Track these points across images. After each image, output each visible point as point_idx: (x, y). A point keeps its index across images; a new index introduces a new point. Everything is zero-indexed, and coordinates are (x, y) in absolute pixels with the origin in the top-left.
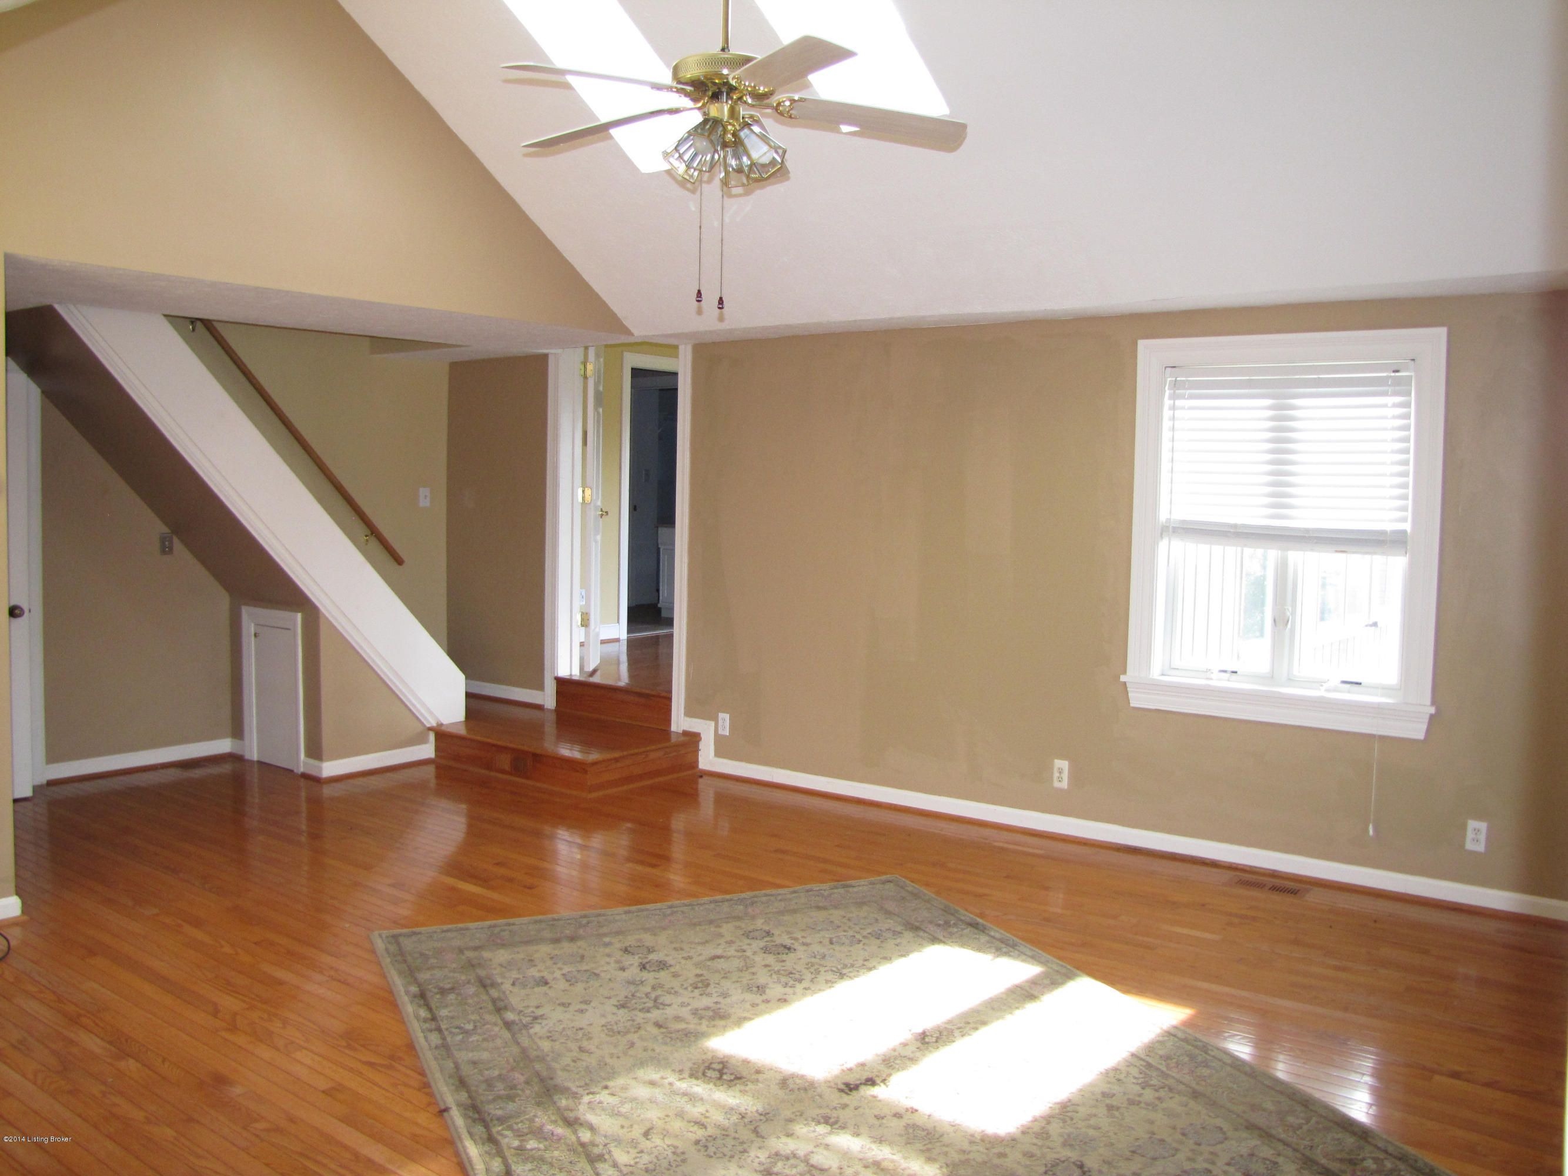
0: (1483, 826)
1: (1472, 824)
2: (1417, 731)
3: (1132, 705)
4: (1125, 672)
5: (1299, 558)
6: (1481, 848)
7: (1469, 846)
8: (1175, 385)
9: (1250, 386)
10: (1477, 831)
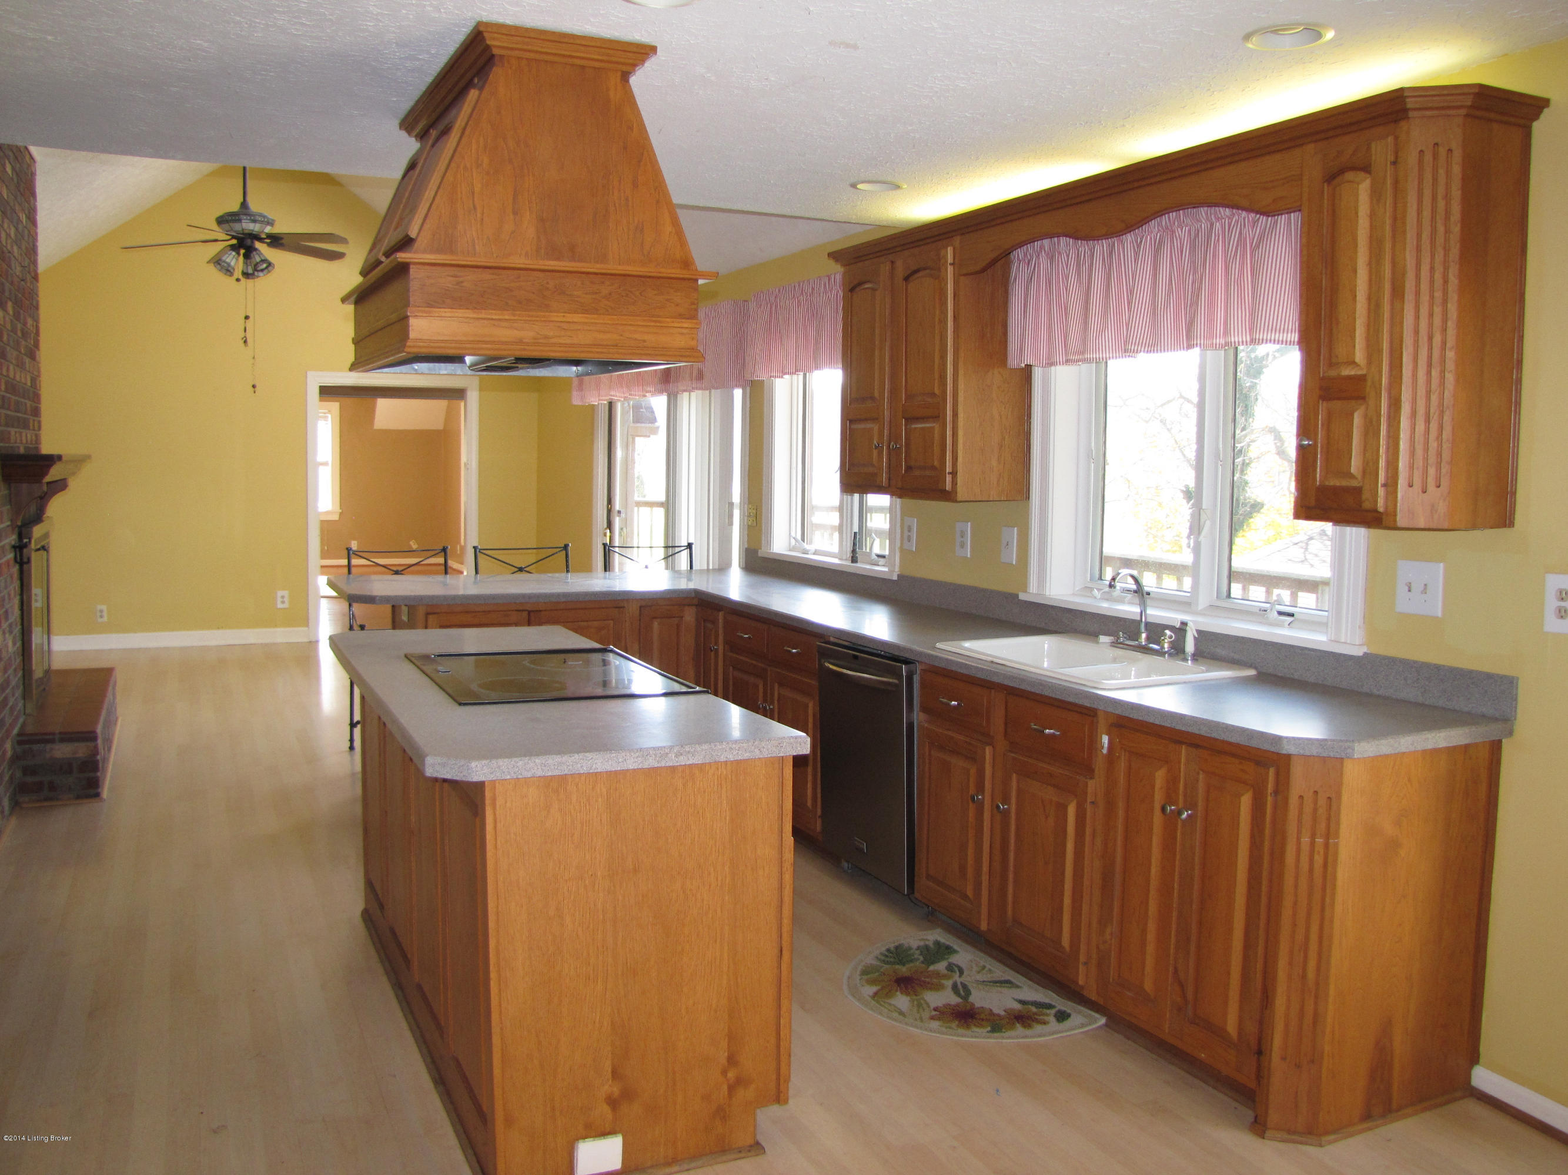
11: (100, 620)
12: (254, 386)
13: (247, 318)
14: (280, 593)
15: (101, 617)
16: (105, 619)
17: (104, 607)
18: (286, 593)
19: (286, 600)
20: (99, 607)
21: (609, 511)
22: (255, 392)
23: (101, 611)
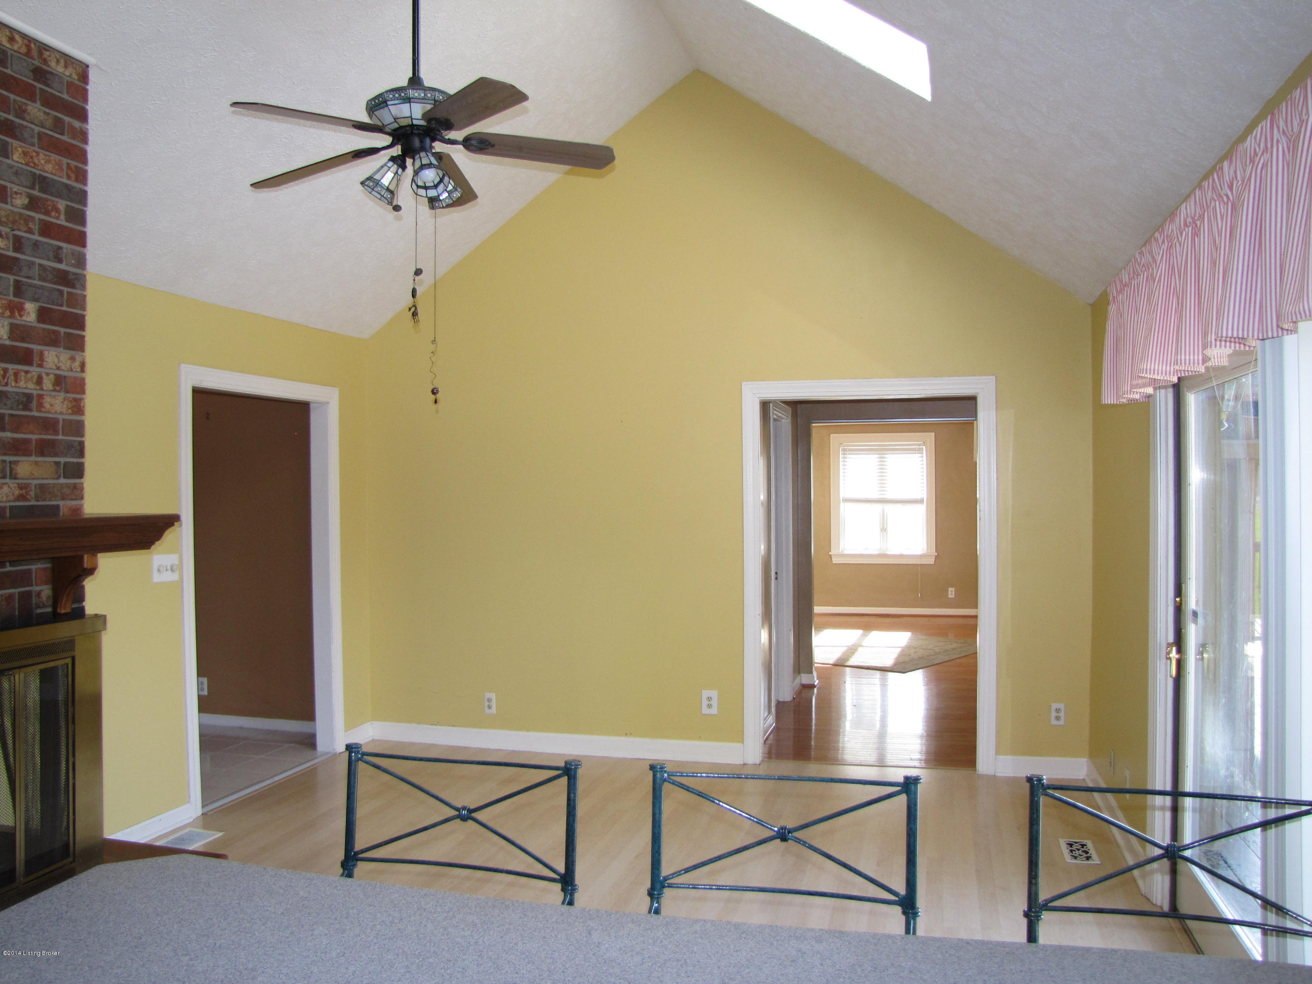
0: (953, 589)
1: (950, 589)
2: (932, 561)
3: (834, 562)
4: (830, 551)
5: (889, 507)
6: (953, 596)
7: (950, 596)
8: (844, 450)
9: (870, 451)
10: (951, 591)
11: (487, 711)
12: (434, 392)
13: (418, 272)
14: (706, 693)
15: (489, 707)
16: (494, 710)
17: (493, 696)
18: (714, 694)
19: (714, 703)
20: (488, 695)
21: (1179, 610)
22: (436, 402)
23: (489, 700)
